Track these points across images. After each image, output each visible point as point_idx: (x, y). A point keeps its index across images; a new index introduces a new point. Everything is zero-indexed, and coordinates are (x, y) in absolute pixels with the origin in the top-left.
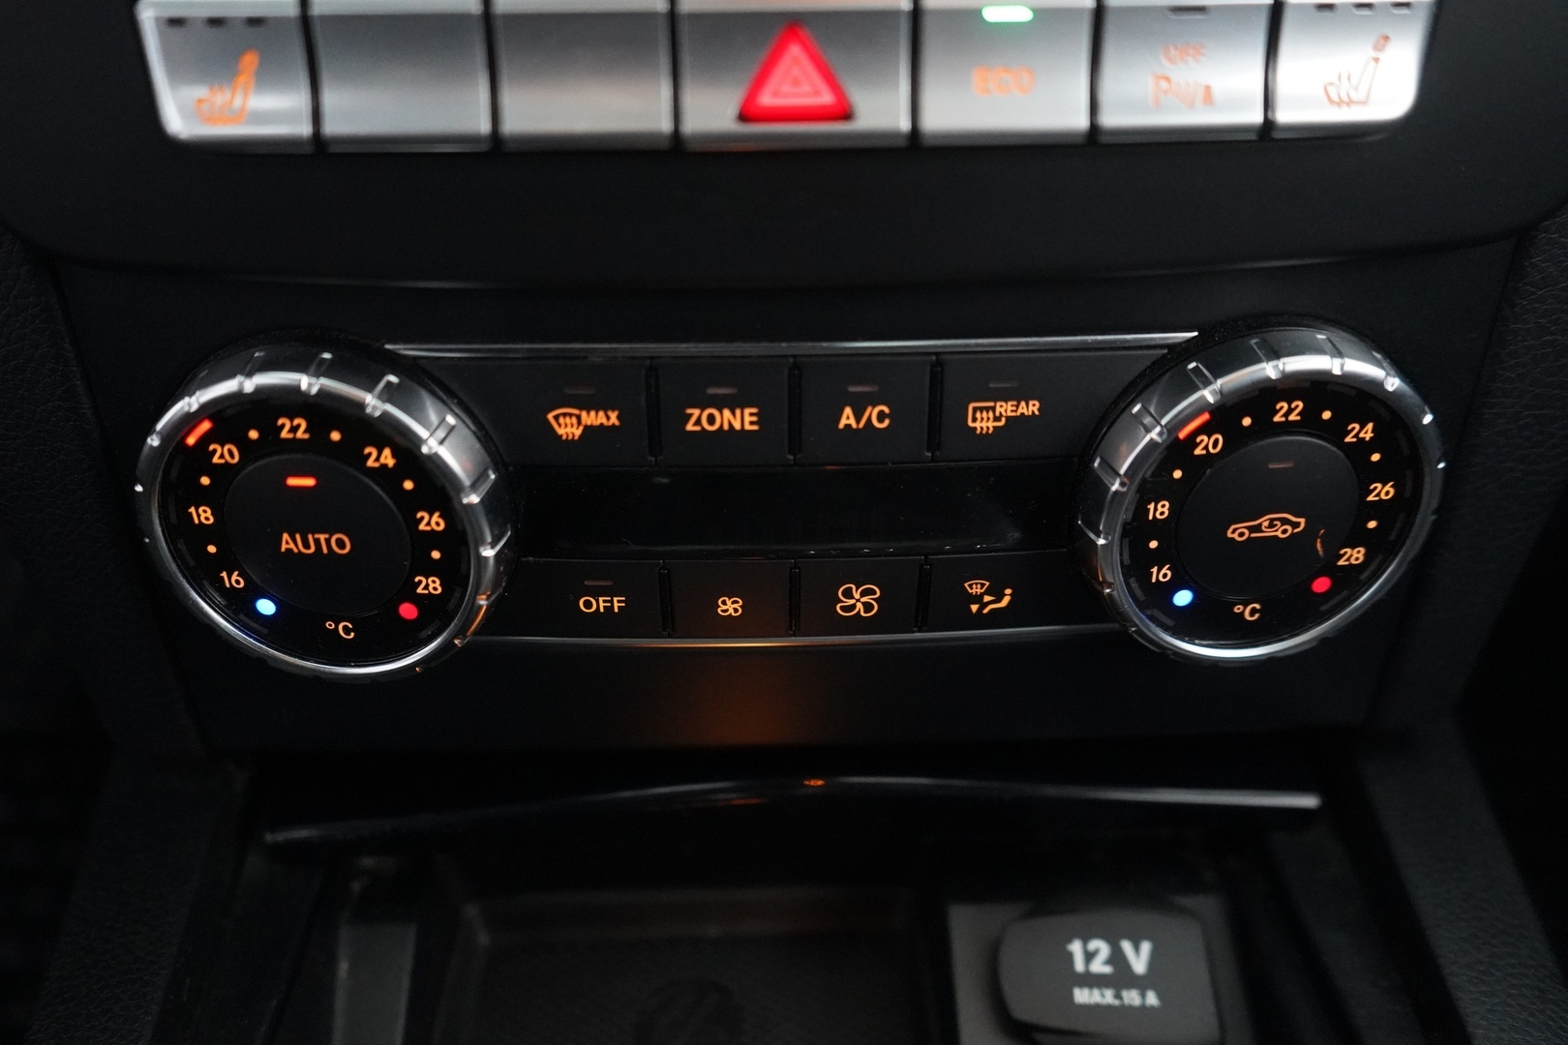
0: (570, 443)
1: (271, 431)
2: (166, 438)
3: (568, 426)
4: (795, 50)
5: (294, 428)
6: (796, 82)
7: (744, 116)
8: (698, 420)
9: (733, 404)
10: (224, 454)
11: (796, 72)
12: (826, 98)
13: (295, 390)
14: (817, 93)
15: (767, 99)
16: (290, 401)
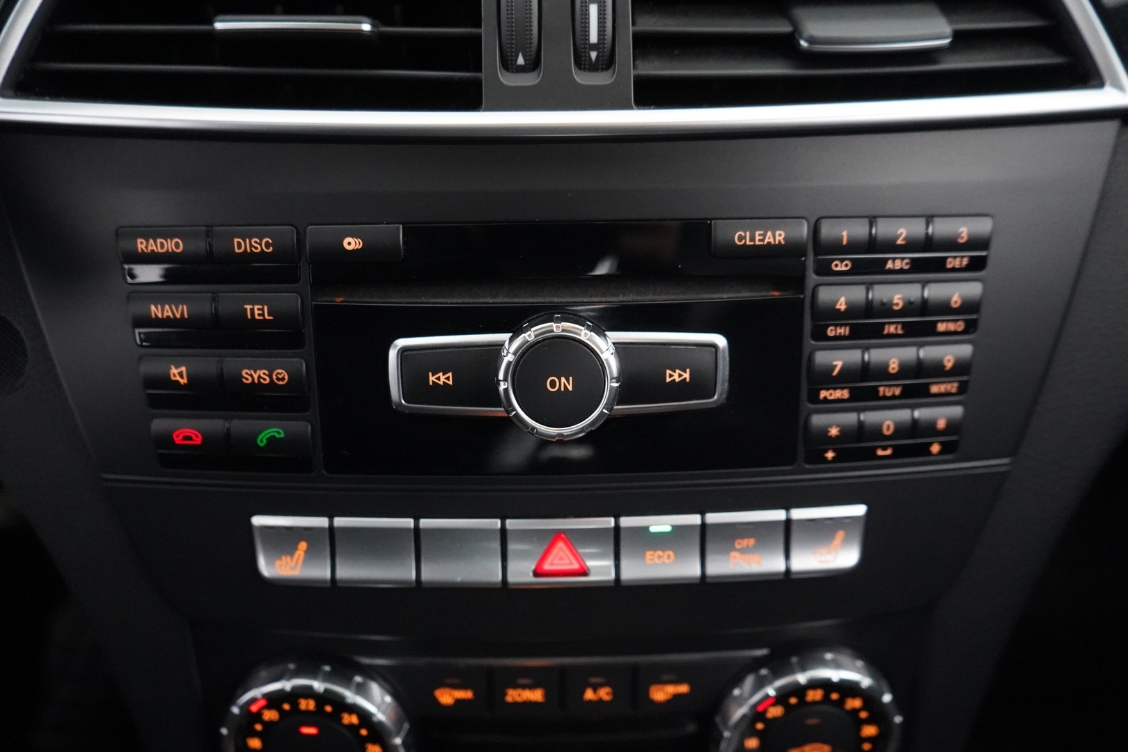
0: (447, 707)
1: (295, 705)
2: (242, 708)
3: (446, 697)
4: (560, 545)
5: (307, 705)
6: (561, 559)
7: (537, 573)
8: (513, 695)
9: (531, 687)
10: (271, 715)
11: (561, 554)
12: (576, 566)
13: (310, 688)
14: (572, 563)
15: (547, 566)
16: (308, 692)
